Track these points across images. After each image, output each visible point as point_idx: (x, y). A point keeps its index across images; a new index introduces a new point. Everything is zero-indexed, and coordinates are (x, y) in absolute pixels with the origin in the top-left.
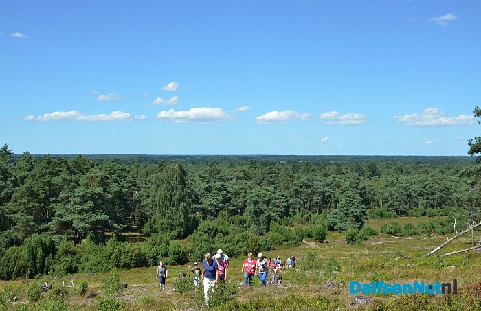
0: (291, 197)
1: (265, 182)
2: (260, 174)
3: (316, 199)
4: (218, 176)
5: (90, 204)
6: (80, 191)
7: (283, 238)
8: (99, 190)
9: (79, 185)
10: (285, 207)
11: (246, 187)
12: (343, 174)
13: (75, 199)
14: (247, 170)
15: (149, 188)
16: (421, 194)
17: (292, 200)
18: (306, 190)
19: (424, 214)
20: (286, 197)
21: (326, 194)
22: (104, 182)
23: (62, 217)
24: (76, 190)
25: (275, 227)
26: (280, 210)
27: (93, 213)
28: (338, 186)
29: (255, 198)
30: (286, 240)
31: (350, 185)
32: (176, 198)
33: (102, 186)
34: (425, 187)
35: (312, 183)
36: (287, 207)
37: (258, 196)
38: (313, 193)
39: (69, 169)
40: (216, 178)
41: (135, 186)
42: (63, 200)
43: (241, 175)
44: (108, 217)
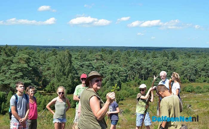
0: (129, 71)
1: (113, 61)
2: (110, 57)
3: (143, 72)
4: (85, 58)
5: (21, 74)
6: (14, 66)
7: (129, 93)
8: (26, 66)
9: (13, 63)
10: (125, 76)
11: (103, 65)
12: (156, 57)
13: (11, 71)
14: (102, 55)
15: (48, 65)
16: (203, 70)
17: (129, 72)
18: (137, 67)
19: (205, 81)
20: (126, 71)
21: (149, 69)
22: (28, 61)
23: (4, 82)
24: (12, 66)
25: (124, 87)
26: (123, 78)
27: (22, 79)
28: (155, 65)
29: (111, 71)
30: (131, 95)
31: (162, 64)
32: (67, 70)
33: (27, 63)
34: (205, 66)
35: (141, 62)
36: (127, 76)
37: (113, 69)
38: (142, 68)
39: (6, 53)
40: (84, 59)
41: (39, 63)
42: (3, 71)
43: (99, 58)
44: (31, 81)
